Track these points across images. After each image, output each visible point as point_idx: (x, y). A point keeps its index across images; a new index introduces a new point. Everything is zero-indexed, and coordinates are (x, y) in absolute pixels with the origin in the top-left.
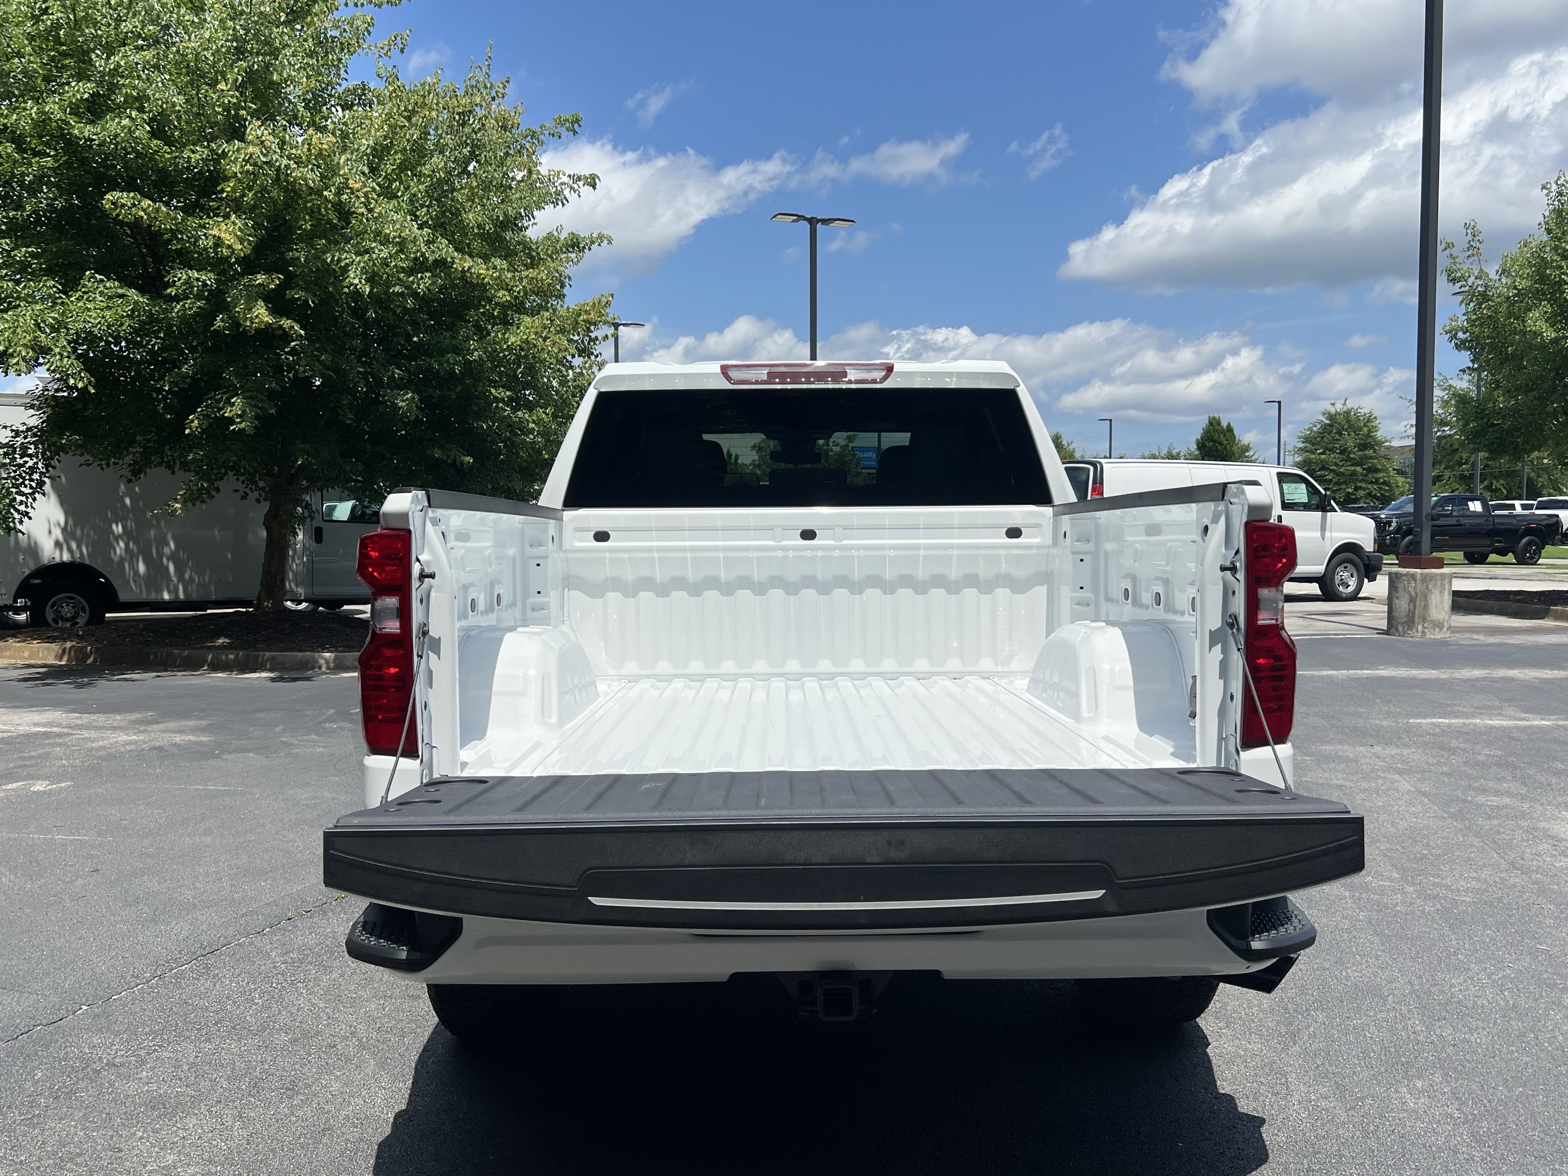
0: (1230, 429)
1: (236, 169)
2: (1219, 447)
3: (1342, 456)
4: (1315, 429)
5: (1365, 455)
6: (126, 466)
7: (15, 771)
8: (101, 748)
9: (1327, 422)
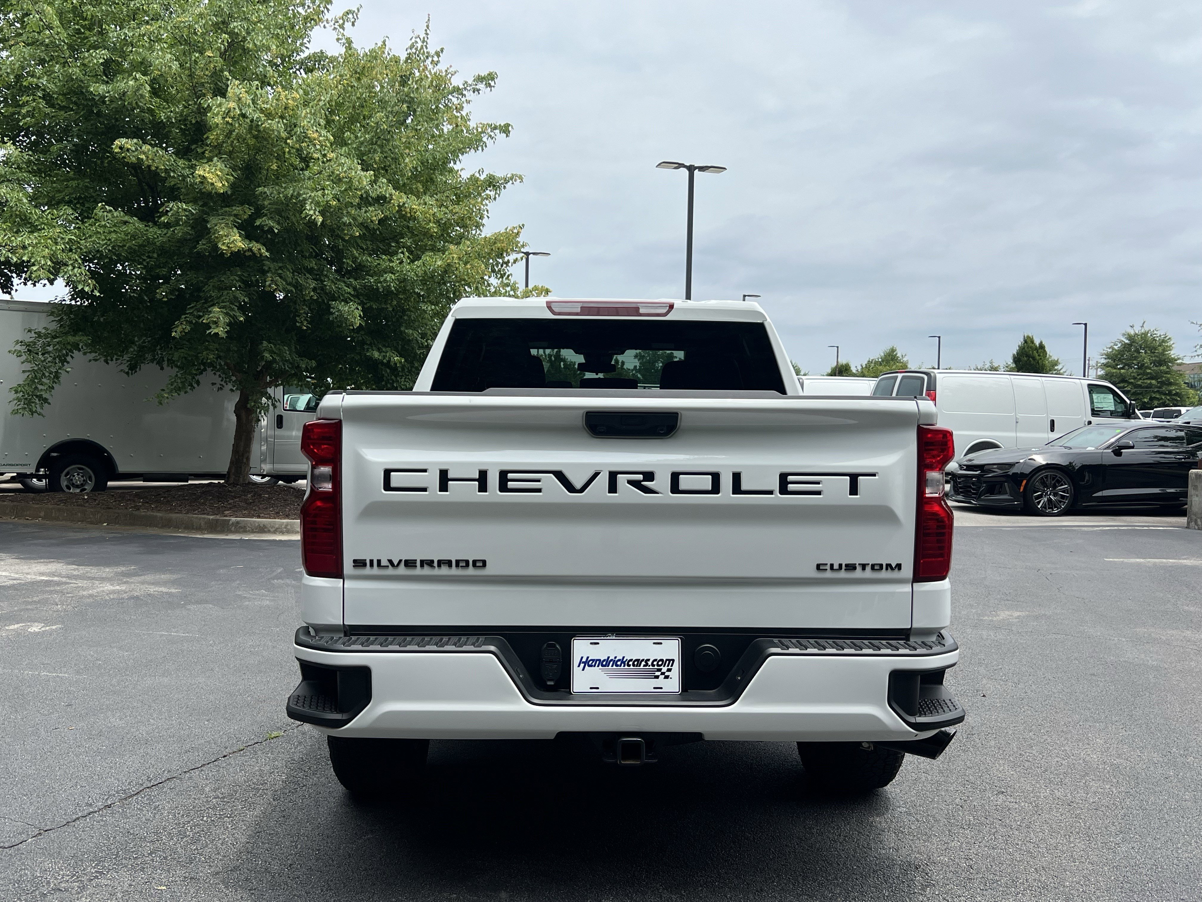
0: (1042, 347)
1: (218, 120)
2: (1032, 362)
3: (1140, 371)
4: (1116, 347)
5: (1161, 370)
6: (125, 362)
7: (18, 613)
8: (91, 596)
9: (1127, 341)
